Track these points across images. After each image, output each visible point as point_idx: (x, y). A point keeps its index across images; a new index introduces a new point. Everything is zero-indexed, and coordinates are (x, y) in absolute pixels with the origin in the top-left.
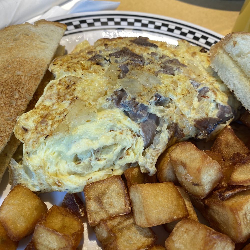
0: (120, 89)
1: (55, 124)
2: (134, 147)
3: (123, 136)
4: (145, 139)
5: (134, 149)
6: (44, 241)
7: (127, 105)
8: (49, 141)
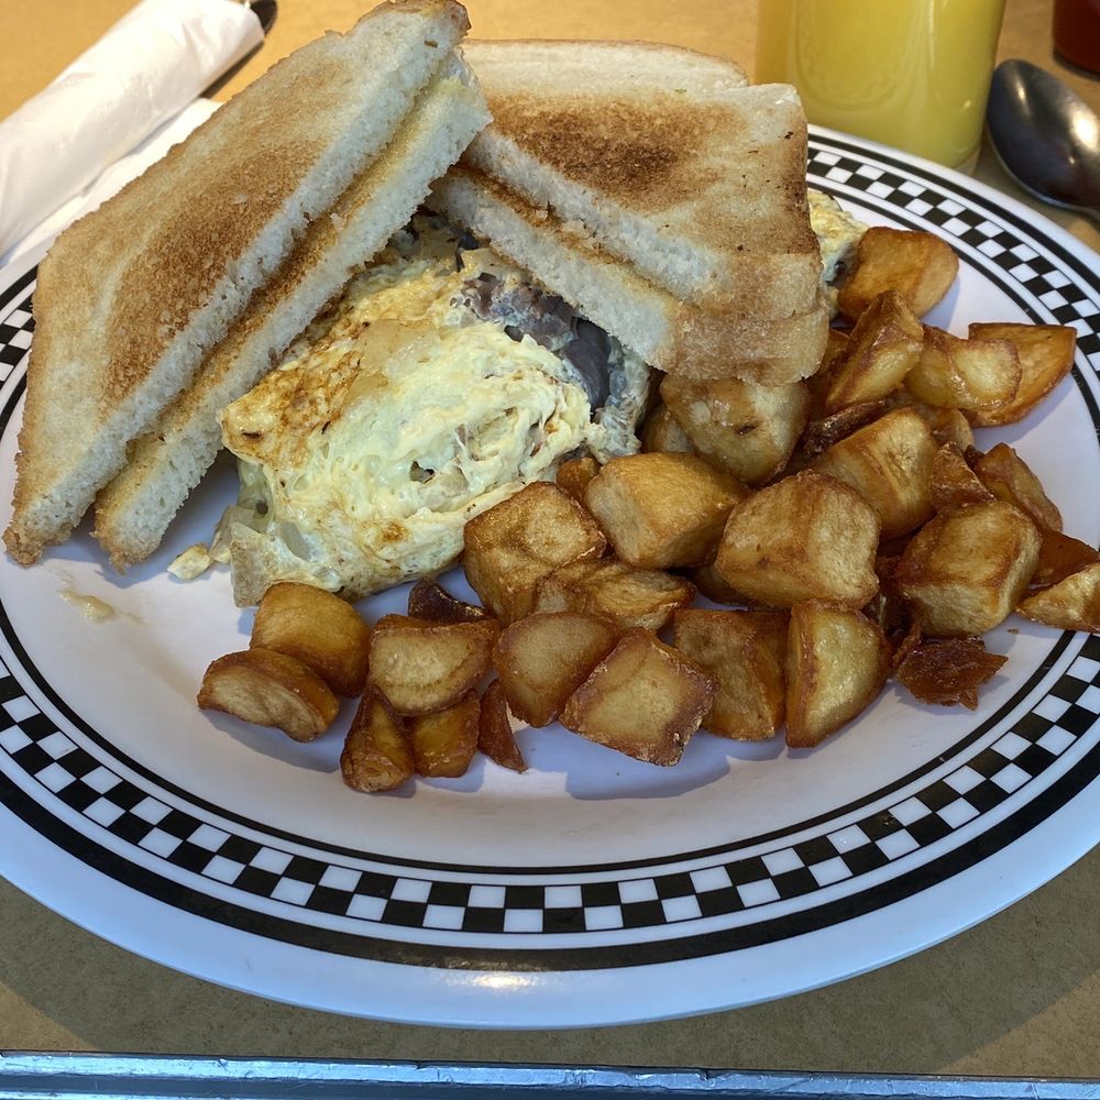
0: (478, 275)
1: (333, 394)
2: (563, 406)
3: (526, 383)
4: (585, 386)
5: (566, 413)
6: (404, 671)
7: (509, 304)
8: (338, 435)
